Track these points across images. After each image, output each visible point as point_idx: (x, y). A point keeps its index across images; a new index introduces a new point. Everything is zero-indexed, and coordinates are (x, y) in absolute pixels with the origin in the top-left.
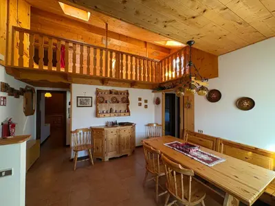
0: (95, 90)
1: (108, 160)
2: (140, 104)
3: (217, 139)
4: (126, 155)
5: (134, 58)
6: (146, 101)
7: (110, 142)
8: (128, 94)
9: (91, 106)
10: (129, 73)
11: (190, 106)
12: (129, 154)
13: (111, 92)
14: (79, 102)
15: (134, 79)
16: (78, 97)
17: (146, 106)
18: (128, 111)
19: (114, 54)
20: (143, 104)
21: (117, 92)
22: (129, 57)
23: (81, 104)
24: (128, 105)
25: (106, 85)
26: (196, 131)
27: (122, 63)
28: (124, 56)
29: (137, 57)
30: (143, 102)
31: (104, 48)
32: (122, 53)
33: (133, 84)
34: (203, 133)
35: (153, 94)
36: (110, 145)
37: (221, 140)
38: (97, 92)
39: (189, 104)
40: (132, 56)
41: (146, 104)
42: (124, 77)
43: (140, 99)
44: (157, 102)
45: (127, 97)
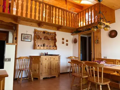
0: (33, 30)
1: (42, 79)
2: (63, 43)
3: (115, 60)
4: (55, 77)
5: (60, 10)
6: (67, 41)
7: (44, 66)
8: (55, 34)
9: (31, 41)
10: (57, 20)
11: (98, 42)
12: (57, 76)
13: (44, 32)
14: (23, 37)
15: (60, 24)
16: (22, 34)
17: (67, 45)
18: (56, 46)
19: (48, 7)
20: (65, 43)
21: (48, 32)
22: (57, 9)
23: (24, 39)
24: (55, 42)
25: (41, 27)
26: (102, 57)
27: (53, 13)
28: (54, 8)
29: (62, 9)
30: (65, 41)
31: (41, 2)
32: (53, 6)
33: (59, 28)
34: (107, 58)
35: (72, 36)
36: (44, 68)
37: (118, 60)
38: (35, 32)
39: (98, 40)
40: (59, 8)
41: (67, 43)
42: (54, 22)
43: (63, 39)
44: (75, 41)
45: (55, 36)
